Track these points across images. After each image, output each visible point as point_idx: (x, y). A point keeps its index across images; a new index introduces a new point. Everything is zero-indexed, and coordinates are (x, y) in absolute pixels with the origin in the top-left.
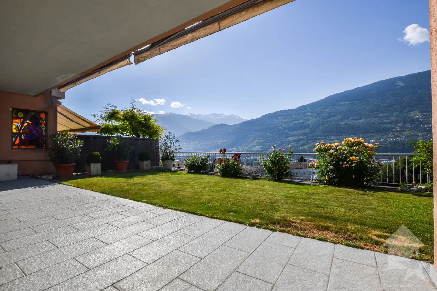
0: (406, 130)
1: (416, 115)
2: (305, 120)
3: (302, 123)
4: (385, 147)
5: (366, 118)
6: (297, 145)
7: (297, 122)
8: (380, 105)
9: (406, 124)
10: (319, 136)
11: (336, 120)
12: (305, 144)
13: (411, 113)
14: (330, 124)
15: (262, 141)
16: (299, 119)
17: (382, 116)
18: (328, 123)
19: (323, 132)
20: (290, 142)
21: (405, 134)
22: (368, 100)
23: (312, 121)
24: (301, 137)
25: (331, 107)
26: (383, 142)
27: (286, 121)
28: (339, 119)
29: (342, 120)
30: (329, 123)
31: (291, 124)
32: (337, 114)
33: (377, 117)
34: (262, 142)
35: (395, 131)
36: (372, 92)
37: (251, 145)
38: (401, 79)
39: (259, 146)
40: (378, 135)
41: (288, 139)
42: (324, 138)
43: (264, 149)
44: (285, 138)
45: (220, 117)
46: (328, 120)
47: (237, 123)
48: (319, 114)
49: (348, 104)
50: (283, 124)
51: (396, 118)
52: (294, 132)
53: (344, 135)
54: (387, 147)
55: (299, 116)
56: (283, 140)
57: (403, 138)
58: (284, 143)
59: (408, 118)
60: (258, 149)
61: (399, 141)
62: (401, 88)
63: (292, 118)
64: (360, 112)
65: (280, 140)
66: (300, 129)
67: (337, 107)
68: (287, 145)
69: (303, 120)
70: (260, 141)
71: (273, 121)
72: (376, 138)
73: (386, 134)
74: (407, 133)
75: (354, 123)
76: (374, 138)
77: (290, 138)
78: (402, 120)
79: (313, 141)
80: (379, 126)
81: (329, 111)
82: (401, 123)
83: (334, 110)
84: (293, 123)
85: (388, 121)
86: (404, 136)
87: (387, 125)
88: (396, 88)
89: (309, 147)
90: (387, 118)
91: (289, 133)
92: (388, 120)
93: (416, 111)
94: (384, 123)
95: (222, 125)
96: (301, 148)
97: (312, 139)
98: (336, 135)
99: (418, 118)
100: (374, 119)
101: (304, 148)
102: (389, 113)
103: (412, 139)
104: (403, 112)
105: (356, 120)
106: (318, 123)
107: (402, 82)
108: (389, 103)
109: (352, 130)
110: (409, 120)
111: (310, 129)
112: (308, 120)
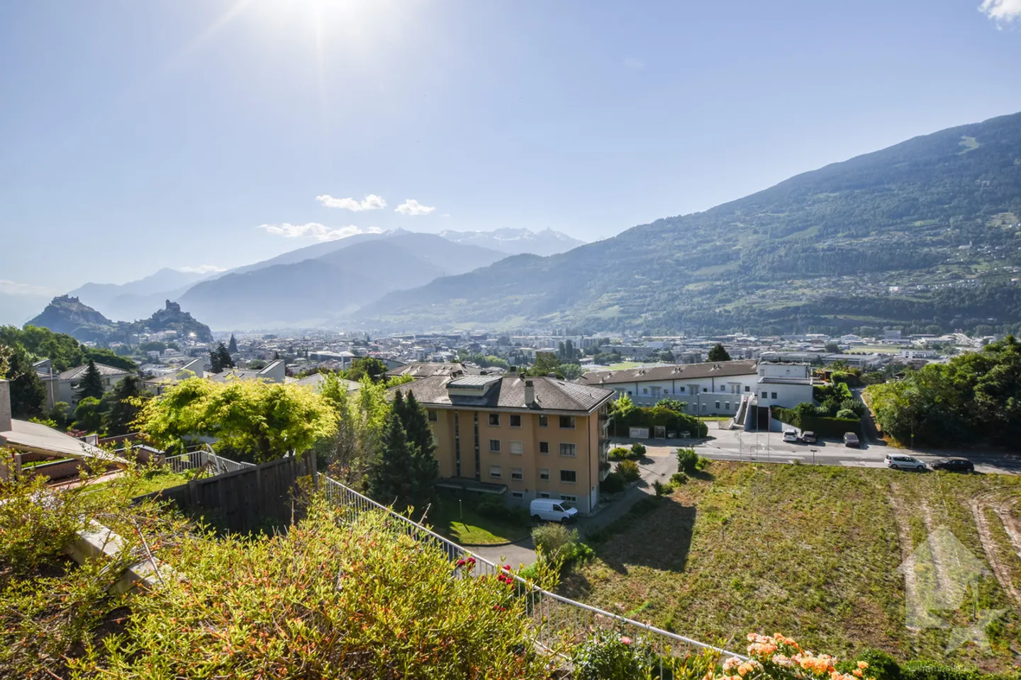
0: (981, 260)
1: (1007, 221)
2: (729, 240)
3: (720, 248)
4: (925, 303)
5: (881, 233)
6: (708, 301)
7: (707, 246)
8: (916, 199)
9: (982, 245)
10: (761, 279)
11: (806, 240)
12: (729, 301)
13: (995, 216)
14: (790, 249)
15: (622, 293)
16: (714, 238)
17: (921, 226)
18: (785, 247)
19: (773, 270)
20: (691, 295)
21: (976, 270)
22: (887, 186)
23: (745, 242)
24: (718, 283)
25: (795, 207)
26: (922, 291)
27: (681, 243)
28: (813, 235)
29: (819, 238)
30: (788, 246)
31: (694, 251)
32: (809, 223)
33: (909, 229)
34: (622, 298)
35: (953, 264)
36: (897, 165)
37: (595, 305)
38: (972, 130)
39: (616, 307)
40: (909, 274)
41: (686, 287)
42: (775, 283)
43: (627, 315)
44: (679, 286)
45: (518, 238)
46: (786, 239)
47: (563, 251)
48: (762, 225)
49: (834, 197)
50: (673, 252)
51: (957, 230)
52: (704, 271)
53: (824, 276)
54: (932, 305)
55: (714, 229)
56: (674, 290)
57: (970, 279)
58: (675, 298)
59: (985, 230)
60: (612, 316)
61: (961, 288)
62: (972, 154)
63: (695, 236)
64: (865, 217)
65: (667, 290)
66: (716, 264)
67: (809, 206)
68: (684, 303)
69: (724, 240)
70: (618, 295)
71: (650, 245)
72: (905, 281)
73: (928, 272)
74: (983, 267)
75: (851, 244)
76: (900, 282)
77: (691, 287)
78: (970, 235)
79: (748, 293)
80: (912, 253)
81: (789, 216)
82: (968, 243)
83: (801, 213)
84: (699, 248)
85: (935, 239)
86: (973, 276)
87: (932, 249)
88: (960, 153)
89: (737, 308)
90: (934, 231)
91: (690, 273)
92: (935, 235)
93: (1007, 211)
94: (925, 244)
95: (524, 256)
96: (717, 310)
97: (744, 288)
98: (805, 277)
99: (1011, 229)
100: (901, 233)
101: (726, 311)
102: (937, 220)
103: (995, 282)
104: (973, 216)
105: (856, 237)
106: (759, 248)
107: (973, 139)
108: (938, 194)
109: (846, 262)
110: (988, 236)
111: (740, 262)
112: (737, 240)
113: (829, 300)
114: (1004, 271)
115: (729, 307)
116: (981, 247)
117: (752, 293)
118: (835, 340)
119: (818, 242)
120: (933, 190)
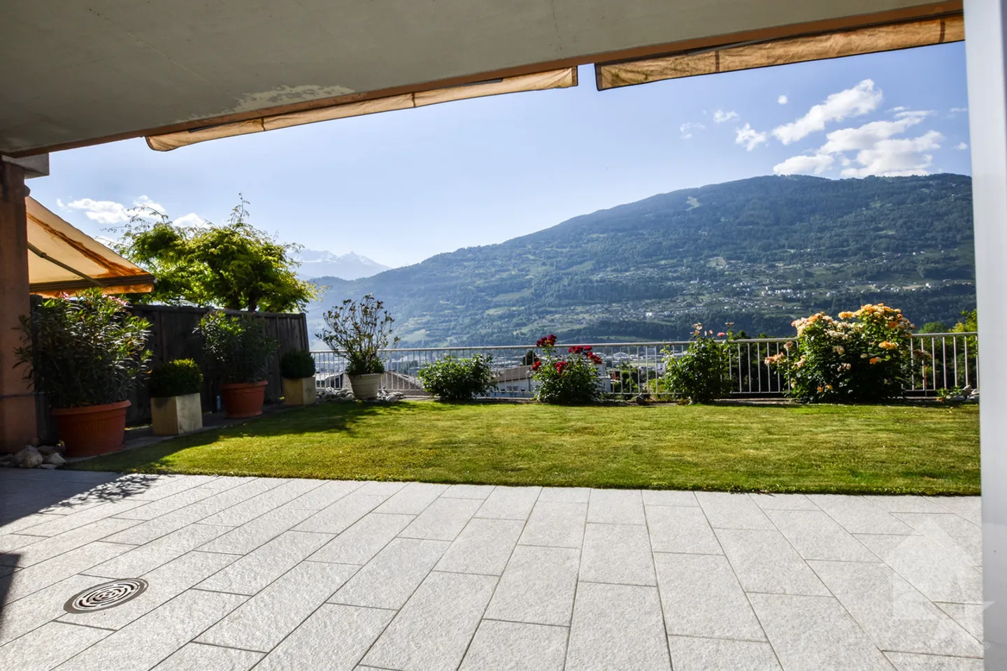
0: (705, 292)
1: (719, 263)
2: (522, 270)
3: (515, 277)
4: (671, 325)
5: (638, 269)
6: (506, 325)
7: (505, 275)
8: (661, 243)
9: (705, 281)
10: (550, 305)
11: (583, 272)
12: (525, 325)
13: (711, 259)
14: (572, 279)
15: (428, 318)
16: (510, 268)
17: (665, 265)
18: (568, 278)
19: (559, 297)
20: (491, 319)
21: (702, 300)
22: (640, 231)
23: (536, 272)
24: (514, 308)
25: (574, 244)
26: (668, 316)
27: (481, 271)
28: (589, 268)
29: (593, 271)
30: (570, 277)
31: (493, 279)
32: (585, 258)
33: (657, 266)
34: (428, 322)
35: (687, 295)
36: (646, 215)
37: (402, 329)
38: (695, 193)
39: (423, 331)
40: (659, 303)
41: (487, 312)
42: (561, 309)
43: (434, 338)
44: (480, 311)
45: (319, 261)
46: (568, 271)
47: (367, 276)
48: (549, 258)
49: (604, 238)
50: (475, 279)
51: (689, 269)
52: (501, 298)
53: (599, 303)
54: (675, 327)
55: (510, 260)
56: (476, 314)
57: (699, 307)
58: (477, 322)
59: (706, 270)
60: (419, 339)
61: (693, 314)
62: (695, 211)
63: (494, 265)
64: (626, 255)
65: (471, 315)
66: (513, 291)
67: (585, 243)
68: (486, 327)
69: (518, 270)
70: (425, 320)
71: (453, 272)
72: (656, 308)
73: (671, 301)
74: (706, 298)
75: (617, 277)
76: (653, 309)
77: (492, 312)
78: (697, 273)
79: (540, 318)
80: (660, 285)
81: (570, 252)
82: (696, 280)
83: (579, 249)
84: (497, 277)
85: (675, 275)
86: (701, 305)
87: (673, 283)
88: (687, 210)
89: (532, 331)
90: (674, 269)
91: (489, 299)
92: (675, 272)
93: (719, 256)
94: (668, 279)
95: (326, 279)
96: (515, 333)
97: (536, 313)
98: (584, 304)
99: (722, 269)
100: (652, 270)
101: (522, 334)
102: (675, 260)
103: (715, 308)
104: (698, 258)
105: (621, 271)
106: (548, 278)
107: (695, 200)
108: (675, 240)
109: (613, 292)
110: (708, 274)
111: (532, 290)
112: (529, 271)
113: (604, 323)
114: (720, 301)
115: (525, 330)
116: (704, 282)
117: (543, 318)
118: (610, 357)
119: (593, 274)
120: (671, 237)
